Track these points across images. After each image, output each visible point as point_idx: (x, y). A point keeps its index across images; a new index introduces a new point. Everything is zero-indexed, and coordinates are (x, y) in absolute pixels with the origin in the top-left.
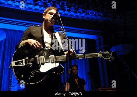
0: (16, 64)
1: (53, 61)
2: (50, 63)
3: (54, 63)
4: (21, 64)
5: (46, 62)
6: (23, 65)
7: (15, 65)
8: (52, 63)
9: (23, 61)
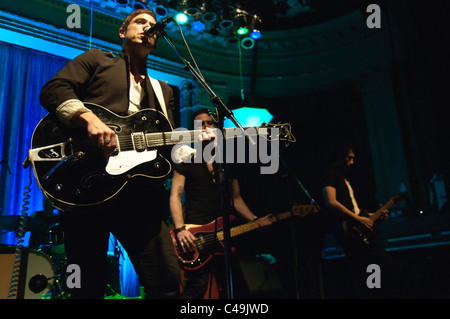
0: (41, 154)
1: (140, 147)
2: (134, 152)
3: (143, 150)
4: (54, 156)
5: (122, 150)
6: (60, 156)
7: (39, 159)
8: (139, 151)
9: (60, 147)
